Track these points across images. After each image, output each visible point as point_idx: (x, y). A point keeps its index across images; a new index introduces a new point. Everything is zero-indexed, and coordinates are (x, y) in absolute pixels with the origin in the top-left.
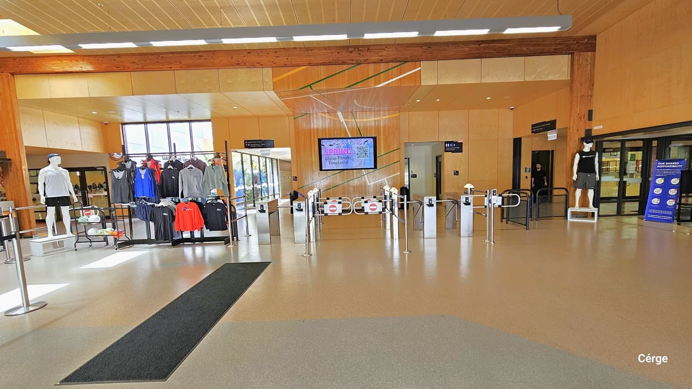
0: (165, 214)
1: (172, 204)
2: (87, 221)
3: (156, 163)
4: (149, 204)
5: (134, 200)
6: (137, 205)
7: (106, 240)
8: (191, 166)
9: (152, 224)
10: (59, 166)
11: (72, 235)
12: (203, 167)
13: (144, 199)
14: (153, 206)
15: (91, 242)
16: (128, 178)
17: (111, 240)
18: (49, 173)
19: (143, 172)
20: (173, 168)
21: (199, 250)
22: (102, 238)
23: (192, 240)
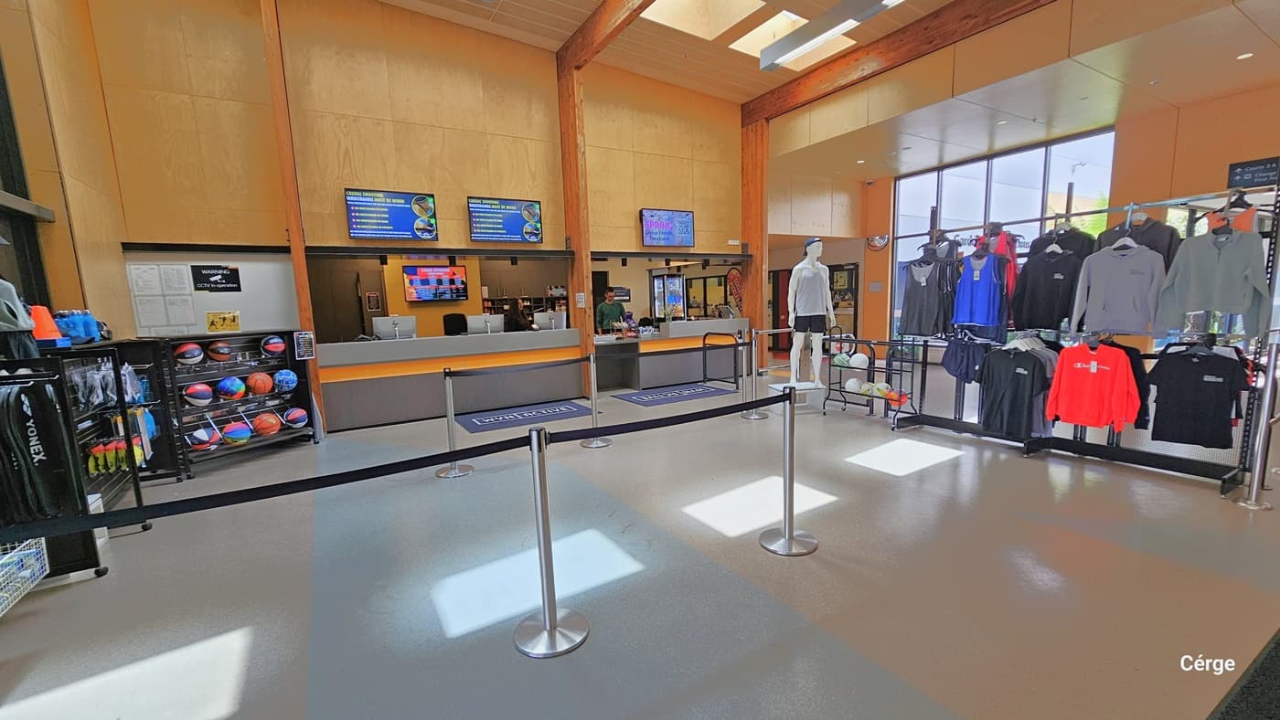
0: (1019, 370)
1: (1038, 347)
2: (846, 365)
3: (1012, 240)
4: (979, 341)
5: (945, 331)
6: (950, 343)
7: (870, 404)
8: (1129, 241)
9: (972, 389)
10: (818, 259)
11: (821, 386)
12: (1165, 242)
13: (970, 328)
14: (987, 347)
15: (846, 402)
16: (939, 281)
17: (879, 406)
18: (805, 273)
19: (979, 265)
20: (1060, 251)
21: (1092, 475)
22: (864, 400)
23: (1078, 448)
